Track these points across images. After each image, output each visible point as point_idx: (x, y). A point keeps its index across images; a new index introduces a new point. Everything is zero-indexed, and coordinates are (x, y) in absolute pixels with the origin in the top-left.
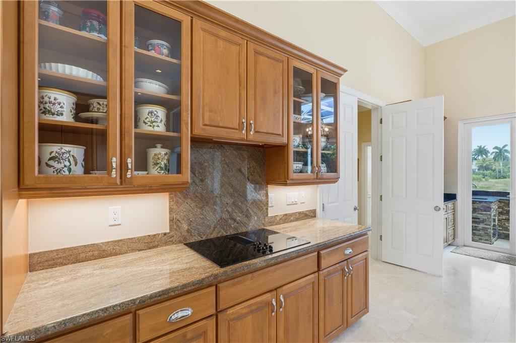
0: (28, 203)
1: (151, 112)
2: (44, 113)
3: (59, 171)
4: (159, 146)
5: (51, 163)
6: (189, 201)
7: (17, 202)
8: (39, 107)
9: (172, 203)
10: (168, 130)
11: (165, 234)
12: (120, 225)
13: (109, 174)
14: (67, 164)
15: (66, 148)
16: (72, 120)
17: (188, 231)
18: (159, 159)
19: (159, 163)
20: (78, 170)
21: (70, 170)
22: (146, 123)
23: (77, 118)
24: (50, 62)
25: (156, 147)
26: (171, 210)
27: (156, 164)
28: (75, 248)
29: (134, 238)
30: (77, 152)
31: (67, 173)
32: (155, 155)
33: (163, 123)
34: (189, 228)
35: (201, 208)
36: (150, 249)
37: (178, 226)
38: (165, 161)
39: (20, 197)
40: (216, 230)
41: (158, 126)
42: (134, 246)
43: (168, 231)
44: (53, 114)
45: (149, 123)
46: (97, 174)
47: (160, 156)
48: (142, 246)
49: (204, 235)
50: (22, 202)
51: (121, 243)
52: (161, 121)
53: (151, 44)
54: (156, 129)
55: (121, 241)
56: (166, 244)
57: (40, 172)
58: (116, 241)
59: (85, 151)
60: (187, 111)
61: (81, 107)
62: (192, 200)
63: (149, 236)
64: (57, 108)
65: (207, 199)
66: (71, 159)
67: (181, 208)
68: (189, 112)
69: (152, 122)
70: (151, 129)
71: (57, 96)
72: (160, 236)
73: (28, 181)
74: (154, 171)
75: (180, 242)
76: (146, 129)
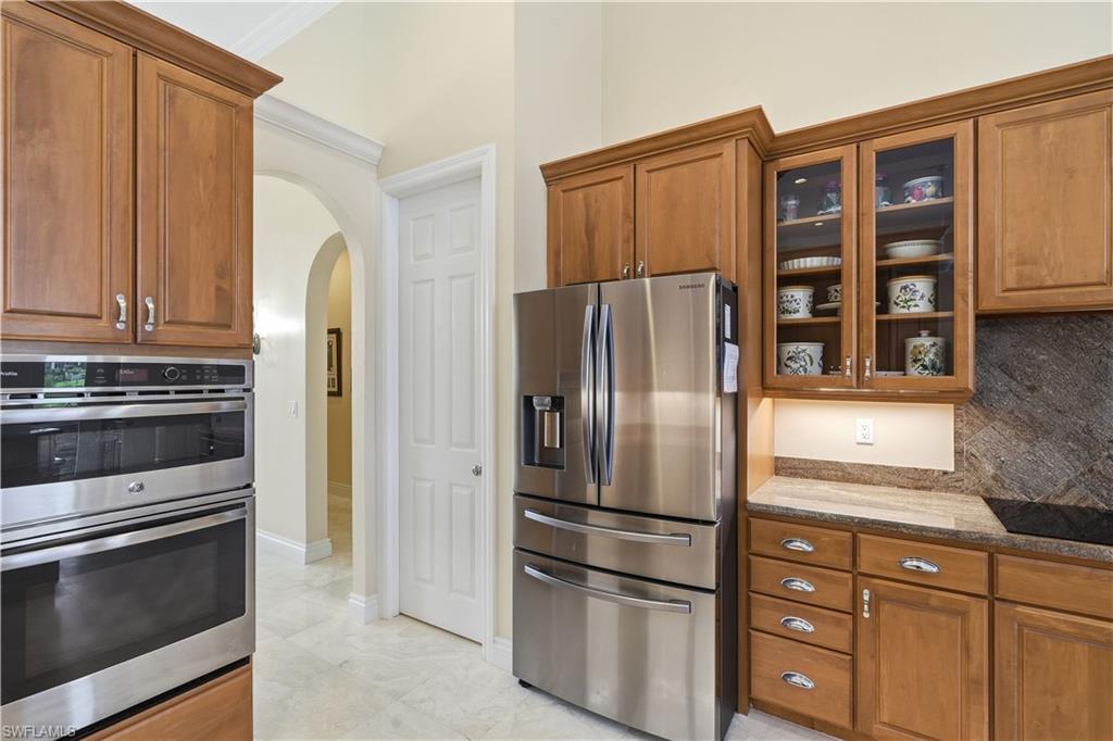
0: (774, 402)
1: (905, 288)
2: (783, 313)
3: (795, 371)
4: (924, 333)
5: (789, 363)
6: (998, 424)
7: (760, 401)
8: (778, 307)
9: (960, 425)
10: (937, 309)
11: (945, 473)
12: (871, 444)
13: (843, 374)
14: (803, 363)
15: (803, 346)
16: (810, 316)
17: (995, 477)
18: (920, 353)
19: (920, 360)
20: (815, 370)
21: (805, 370)
22: (897, 304)
23: (814, 312)
24: (787, 260)
25: (919, 335)
26: (958, 436)
27: (916, 361)
28: (816, 461)
29: (891, 467)
30: (813, 350)
31: (803, 373)
32: (915, 347)
33: (926, 299)
34: (999, 472)
35: (1029, 441)
36: (916, 488)
37: (971, 464)
38: (931, 356)
39: (764, 396)
40: (1075, 491)
41: (916, 306)
42: (893, 478)
43: (952, 469)
44: (790, 313)
45: (902, 304)
46: (834, 375)
47: (922, 349)
48: (904, 481)
49: (1039, 495)
50: (767, 402)
51: (871, 470)
52: (922, 297)
53: (906, 188)
54: (913, 310)
55: (872, 466)
56: (947, 488)
57: (778, 373)
58: (865, 465)
59: (824, 347)
60: (965, 274)
61: (818, 298)
62: (1006, 423)
63: (916, 469)
64: (794, 305)
65: (1045, 424)
66: (807, 359)
67: (980, 434)
68: (971, 274)
69: (906, 301)
70: (905, 311)
71: (794, 293)
72: (936, 474)
73: (769, 381)
74: (914, 371)
75: (976, 493)
76: (898, 312)
